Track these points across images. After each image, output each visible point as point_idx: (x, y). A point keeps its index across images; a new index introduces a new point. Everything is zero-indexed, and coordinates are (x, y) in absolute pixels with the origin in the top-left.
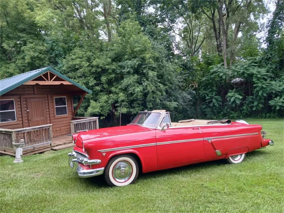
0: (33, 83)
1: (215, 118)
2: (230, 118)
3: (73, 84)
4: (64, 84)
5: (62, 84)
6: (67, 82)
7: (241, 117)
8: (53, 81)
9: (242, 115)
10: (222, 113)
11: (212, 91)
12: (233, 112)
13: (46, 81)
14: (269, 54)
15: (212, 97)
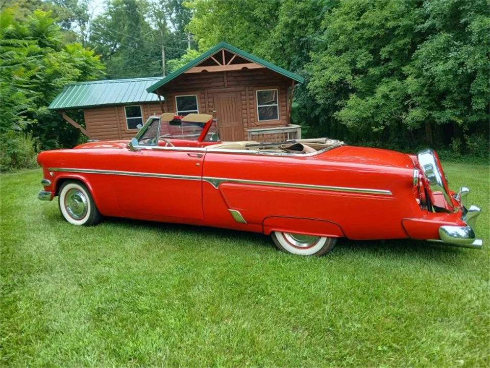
0: (198, 70)
3: (265, 67)
4: (249, 68)
5: (245, 68)
6: (255, 64)
8: (230, 64)
13: (218, 65)
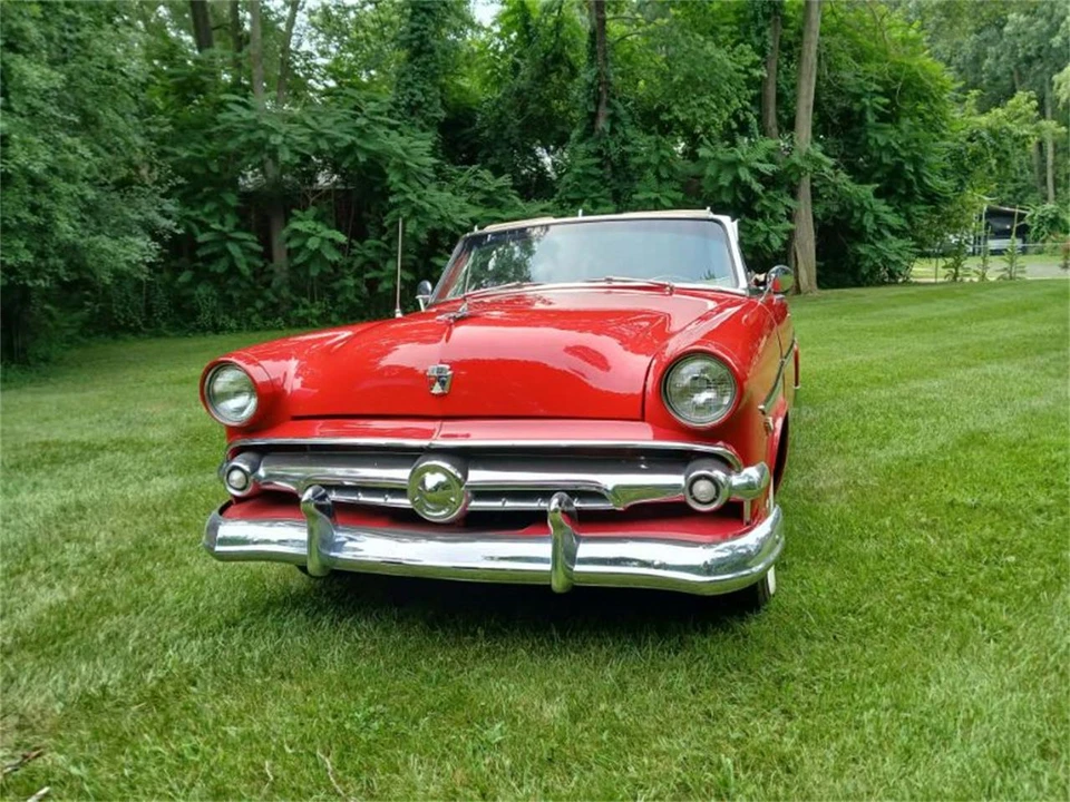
1: (233, 324)
2: (293, 323)
7: (334, 317)
9: (337, 313)
10: (260, 304)
11: (223, 208)
12: (306, 301)
14: (416, 91)
15: (225, 234)
